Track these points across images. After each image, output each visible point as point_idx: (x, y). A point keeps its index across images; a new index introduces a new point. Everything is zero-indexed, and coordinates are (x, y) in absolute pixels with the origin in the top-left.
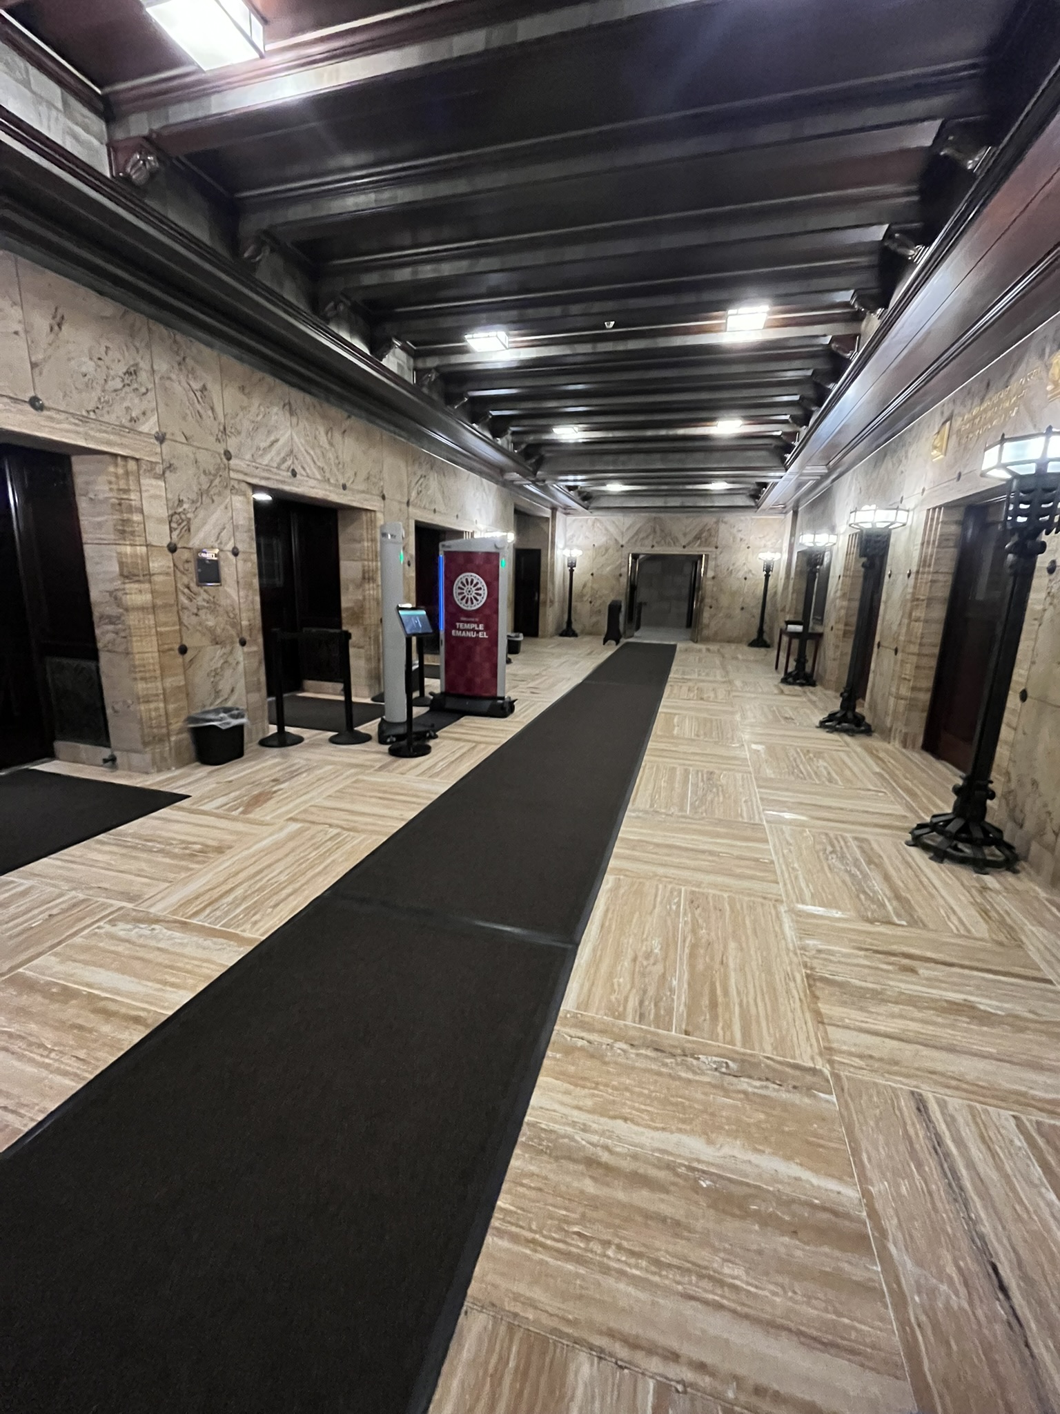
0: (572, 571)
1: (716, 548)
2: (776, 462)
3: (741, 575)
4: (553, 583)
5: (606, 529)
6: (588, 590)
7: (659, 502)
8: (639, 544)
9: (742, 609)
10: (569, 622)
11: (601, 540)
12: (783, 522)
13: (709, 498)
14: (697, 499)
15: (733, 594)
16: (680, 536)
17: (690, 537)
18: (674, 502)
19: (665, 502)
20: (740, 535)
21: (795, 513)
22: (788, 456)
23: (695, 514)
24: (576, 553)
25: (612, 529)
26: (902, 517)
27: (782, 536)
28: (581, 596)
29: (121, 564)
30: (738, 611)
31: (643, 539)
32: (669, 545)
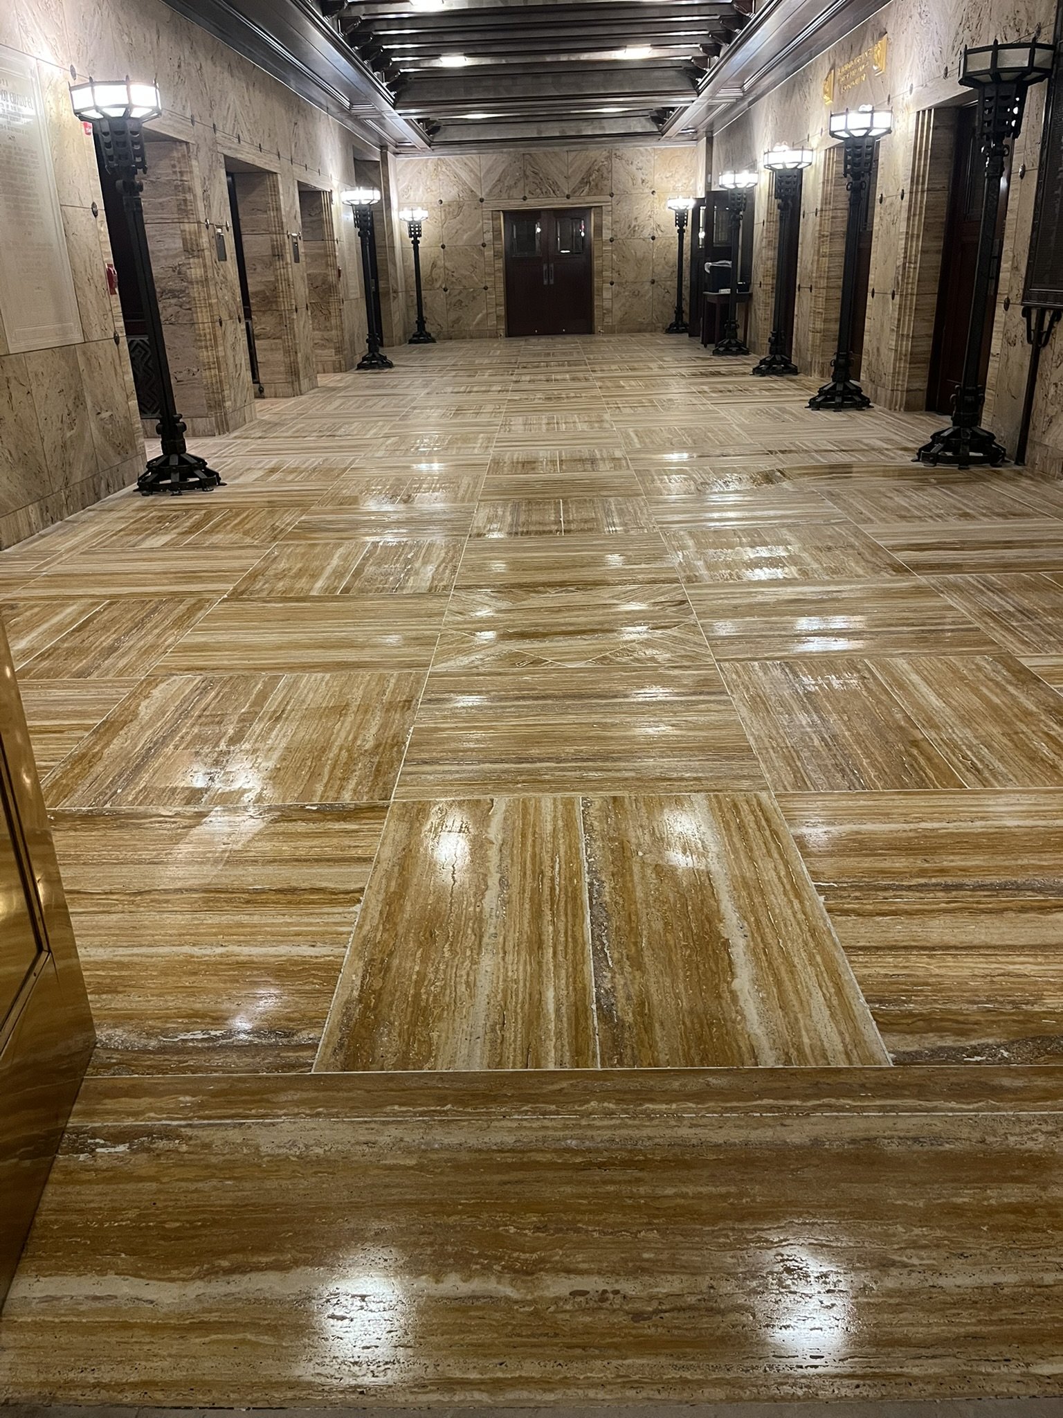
0: (416, 243)
1: (612, 195)
2: (686, 86)
3: (647, 233)
4: (395, 264)
5: (456, 175)
6: (438, 272)
7: (530, 132)
8: (505, 196)
9: (653, 282)
10: (421, 322)
11: (451, 192)
12: (693, 151)
13: (596, 123)
14: (583, 125)
15: (639, 262)
16: (561, 181)
17: (575, 181)
18: (553, 130)
19: (539, 132)
20: (639, 175)
21: (710, 141)
22: (700, 80)
23: (578, 147)
24: (420, 215)
25: (464, 175)
26: (807, 157)
27: (694, 174)
28: (432, 281)
29: (184, 241)
30: (647, 286)
31: (510, 188)
32: (547, 194)
